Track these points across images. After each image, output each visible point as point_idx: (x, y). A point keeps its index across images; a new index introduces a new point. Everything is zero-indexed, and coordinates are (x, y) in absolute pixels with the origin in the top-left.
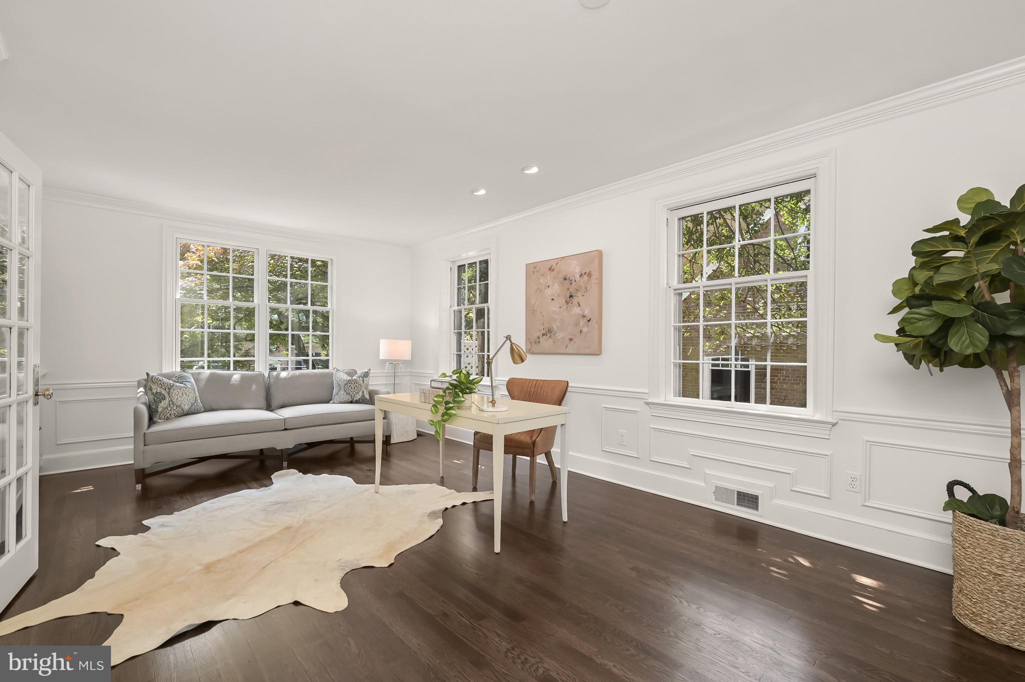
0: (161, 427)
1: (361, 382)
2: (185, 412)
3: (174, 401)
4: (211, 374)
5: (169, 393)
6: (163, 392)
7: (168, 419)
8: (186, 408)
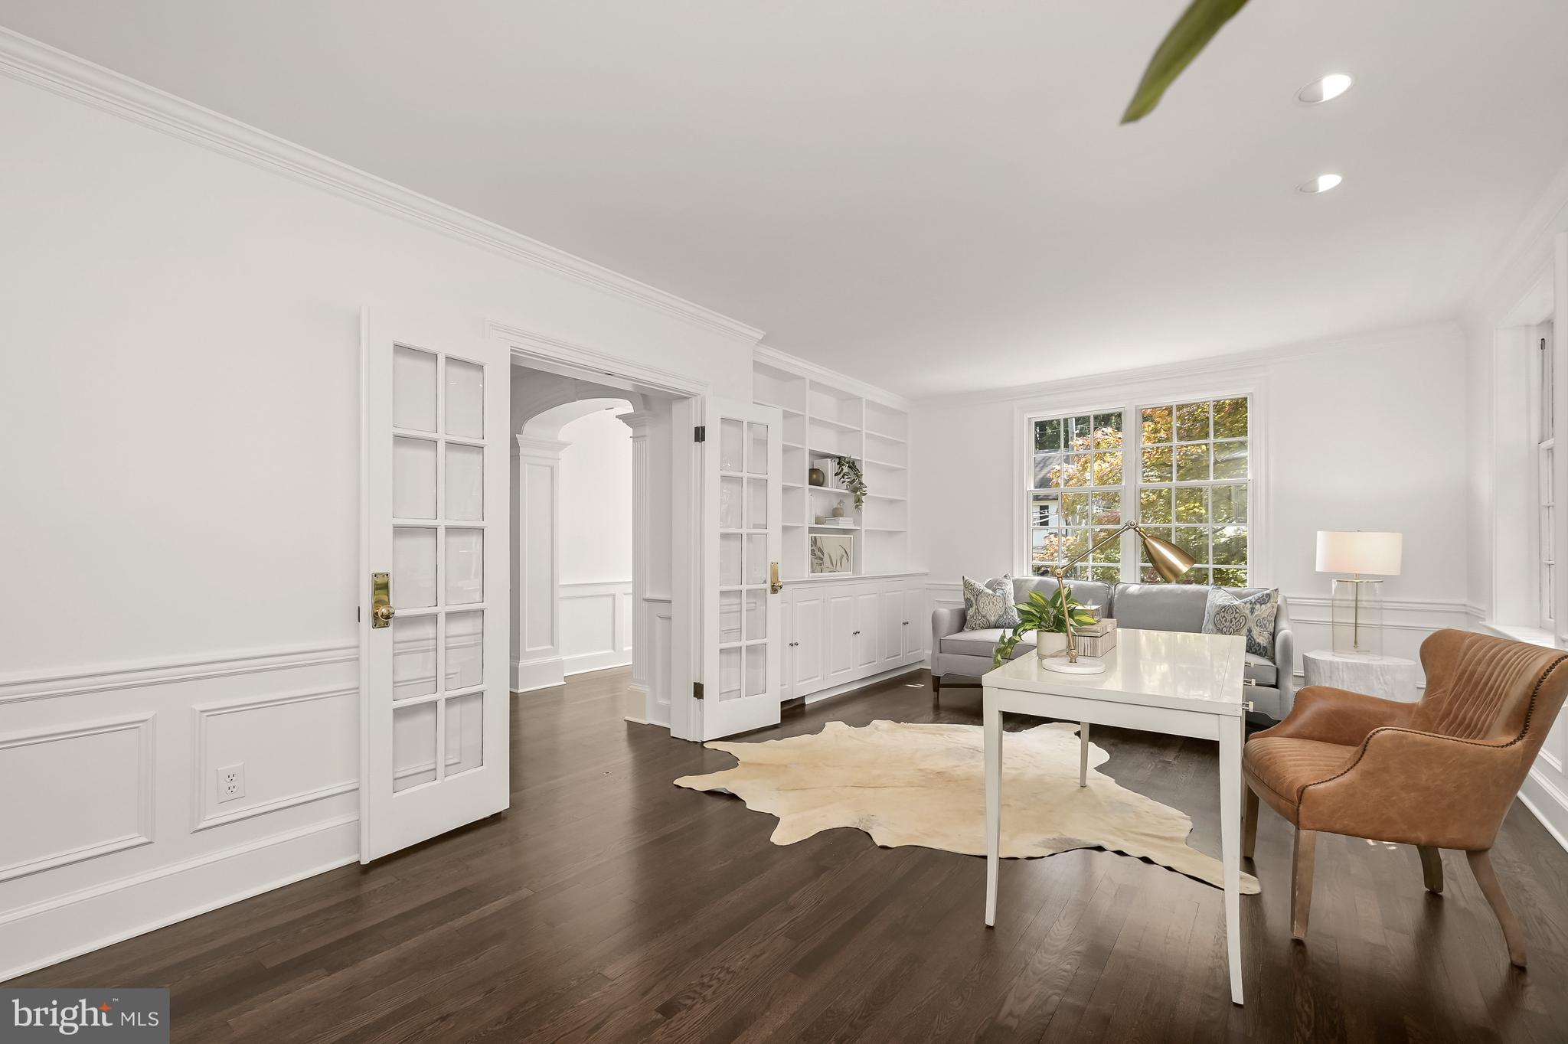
0: (967, 636)
1: (1248, 612)
2: (992, 624)
3: (980, 609)
4: (1041, 582)
5: (976, 600)
6: (972, 599)
7: (973, 629)
8: (993, 619)
